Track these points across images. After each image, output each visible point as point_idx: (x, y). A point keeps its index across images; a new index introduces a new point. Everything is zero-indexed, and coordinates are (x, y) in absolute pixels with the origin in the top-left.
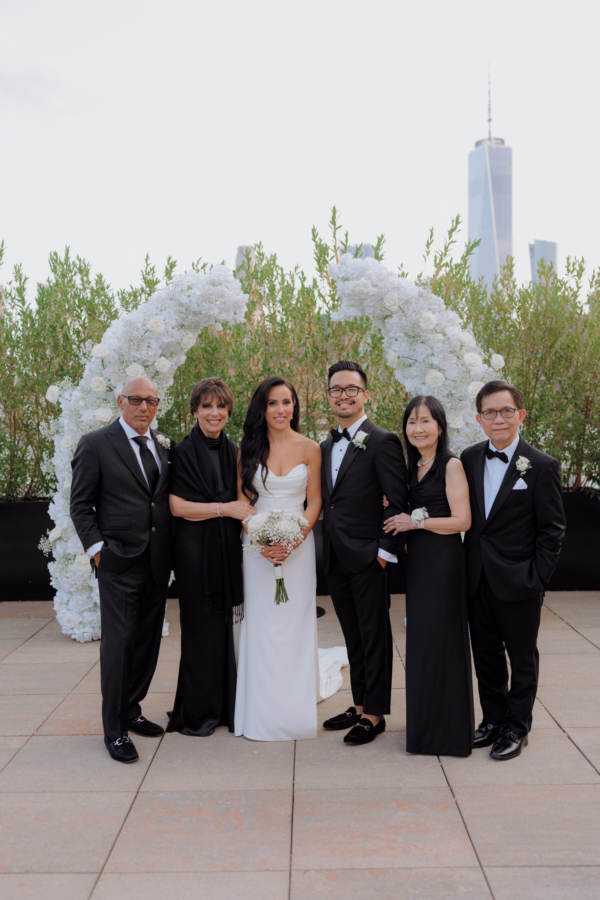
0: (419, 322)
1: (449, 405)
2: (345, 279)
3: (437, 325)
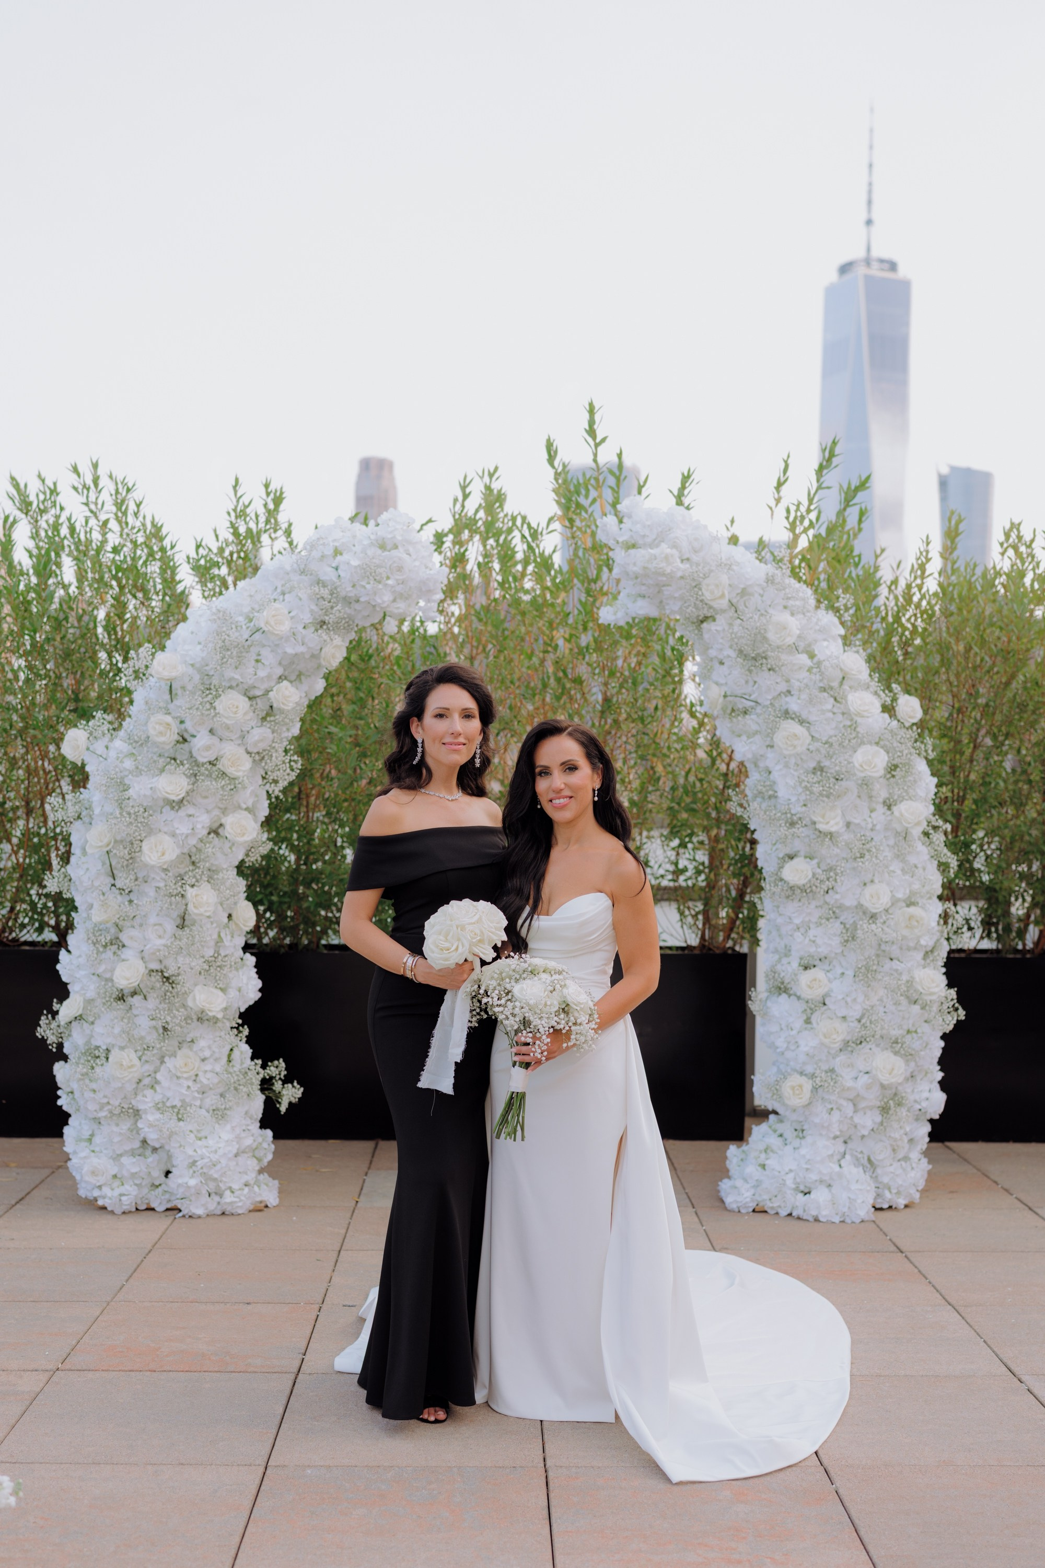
0: (765, 631)
1: (817, 789)
2: (631, 546)
3: (799, 637)
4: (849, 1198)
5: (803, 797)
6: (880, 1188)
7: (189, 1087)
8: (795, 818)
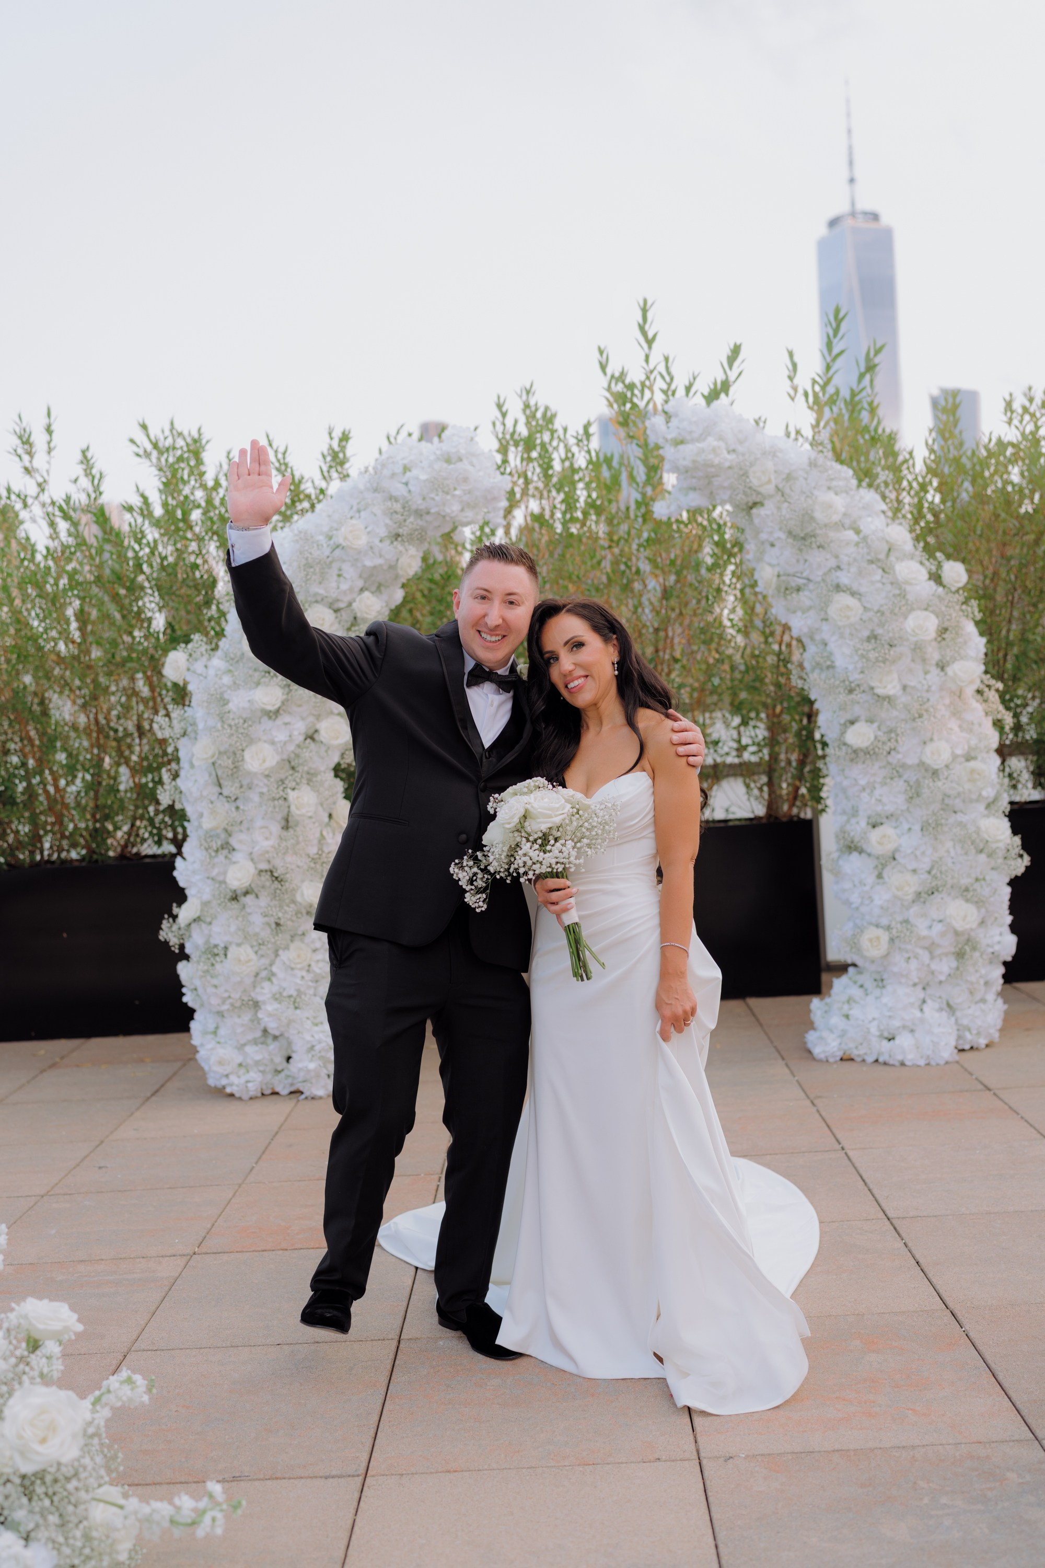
0: (812, 511)
1: (872, 655)
2: (679, 442)
3: (845, 515)
4: (932, 1041)
5: (860, 665)
6: (961, 1029)
7: (303, 977)
8: (853, 685)
